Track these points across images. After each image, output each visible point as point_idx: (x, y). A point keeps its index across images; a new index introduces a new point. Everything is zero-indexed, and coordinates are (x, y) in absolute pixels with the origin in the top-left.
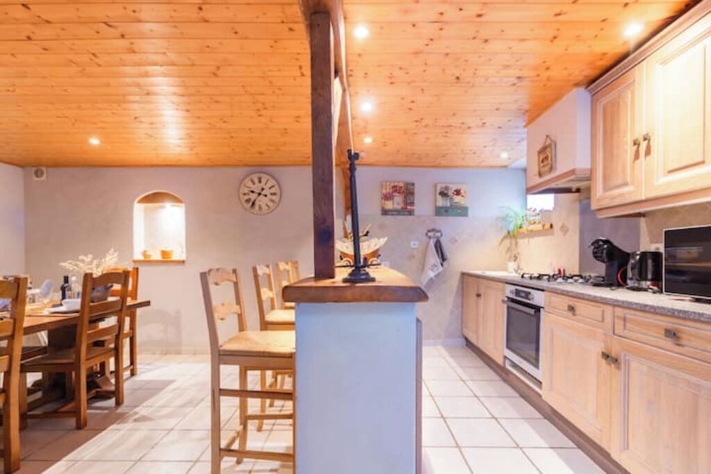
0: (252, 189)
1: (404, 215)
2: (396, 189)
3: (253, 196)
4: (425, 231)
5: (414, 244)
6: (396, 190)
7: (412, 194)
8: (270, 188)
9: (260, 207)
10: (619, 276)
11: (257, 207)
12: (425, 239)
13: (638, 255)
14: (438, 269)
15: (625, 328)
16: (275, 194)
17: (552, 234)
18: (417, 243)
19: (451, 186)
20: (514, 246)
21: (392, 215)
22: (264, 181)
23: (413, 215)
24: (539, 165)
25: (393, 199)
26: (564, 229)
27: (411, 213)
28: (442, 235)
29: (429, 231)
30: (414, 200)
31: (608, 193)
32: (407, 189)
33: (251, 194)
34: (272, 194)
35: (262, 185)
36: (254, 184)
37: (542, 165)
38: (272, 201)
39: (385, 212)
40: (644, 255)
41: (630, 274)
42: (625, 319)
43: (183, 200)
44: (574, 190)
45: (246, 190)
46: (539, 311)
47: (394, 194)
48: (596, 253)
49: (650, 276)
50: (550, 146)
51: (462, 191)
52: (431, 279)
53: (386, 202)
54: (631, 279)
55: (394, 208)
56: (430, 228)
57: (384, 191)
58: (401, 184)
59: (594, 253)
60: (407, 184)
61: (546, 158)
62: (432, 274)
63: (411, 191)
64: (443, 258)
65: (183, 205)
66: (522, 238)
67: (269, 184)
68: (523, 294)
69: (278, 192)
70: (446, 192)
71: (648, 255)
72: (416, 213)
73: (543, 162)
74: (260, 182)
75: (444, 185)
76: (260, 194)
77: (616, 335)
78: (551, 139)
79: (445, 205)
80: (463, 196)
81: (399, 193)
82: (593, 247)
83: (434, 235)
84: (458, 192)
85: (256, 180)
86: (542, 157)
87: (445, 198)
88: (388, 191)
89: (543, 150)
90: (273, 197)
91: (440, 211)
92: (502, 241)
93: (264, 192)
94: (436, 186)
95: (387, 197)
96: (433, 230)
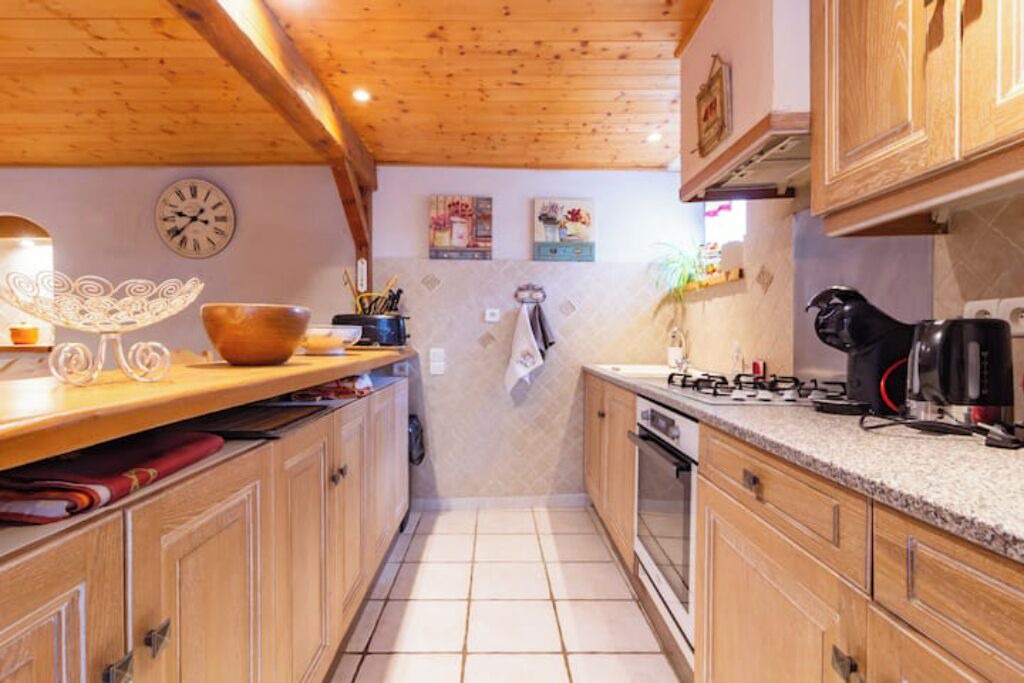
0: (179, 210)
1: (473, 258)
2: (457, 208)
3: (180, 222)
4: (515, 289)
5: (494, 315)
6: (457, 212)
7: (488, 218)
8: (214, 207)
9: (197, 246)
10: (882, 383)
11: (190, 245)
12: (513, 304)
13: (938, 328)
14: (534, 363)
15: (911, 594)
16: (224, 219)
17: (743, 290)
18: (497, 311)
19: (560, 204)
20: (679, 317)
21: (449, 258)
22: (201, 193)
23: (491, 259)
24: (699, 125)
25: (451, 227)
26: (765, 279)
27: (485, 255)
28: (545, 296)
29: (521, 289)
30: (490, 230)
31: (855, 166)
32: (477, 209)
33: (177, 218)
34: (217, 219)
35: (199, 201)
36: (183, 199)
37: (705, 125)
38: (218, 231)
39: (436, 253)
40: (954, 327)
41: (914, 382)
42: (911, 559)
43: (48, 231)
44: (782, 191)
45: (168, 212)
46: (689, 469)
47: (453, 219)
48: (824, 326)
49: (973, 392)
50: (719, 75)
51: (582, 213)
52: (521, 380)
53: (438, 234)
54: (920, 398)
55: (451, 246)
56: (523, 284)
57: (434, 214)
58: (466, 200)
59: (819, 326)
60: (477, 200)
61: (712, 107)
62: (522, 372)
63: (487, 213)
64: (547, 343)
65: (49, 239)
66: (695, 301)
67: (213, 200)
68: (662, 423)
69: (230, 215)
70: (552, 214)
71: (968, 331)
72: (495, 254)
73: (706, 118)
74: (194, 195)
75: (547, 203)
76: (194, 219)
77: (879, 605)
78: (722, 62)
79: (550, 240)
80: (584, 223)
81: (463, 216)
82: (815, 311)
83: (531, 296)
84: (575, 216)
85: (187, 193)
86: (705, 105)
87: (550, 227)
88: (442, 212)
89: (706, 91)
90: (221, 225)
91: (541, 252)
92: (660, 307)
93: (202, 217)
94: (533, 203)
95: (440, 225)
96: (529, 287)
